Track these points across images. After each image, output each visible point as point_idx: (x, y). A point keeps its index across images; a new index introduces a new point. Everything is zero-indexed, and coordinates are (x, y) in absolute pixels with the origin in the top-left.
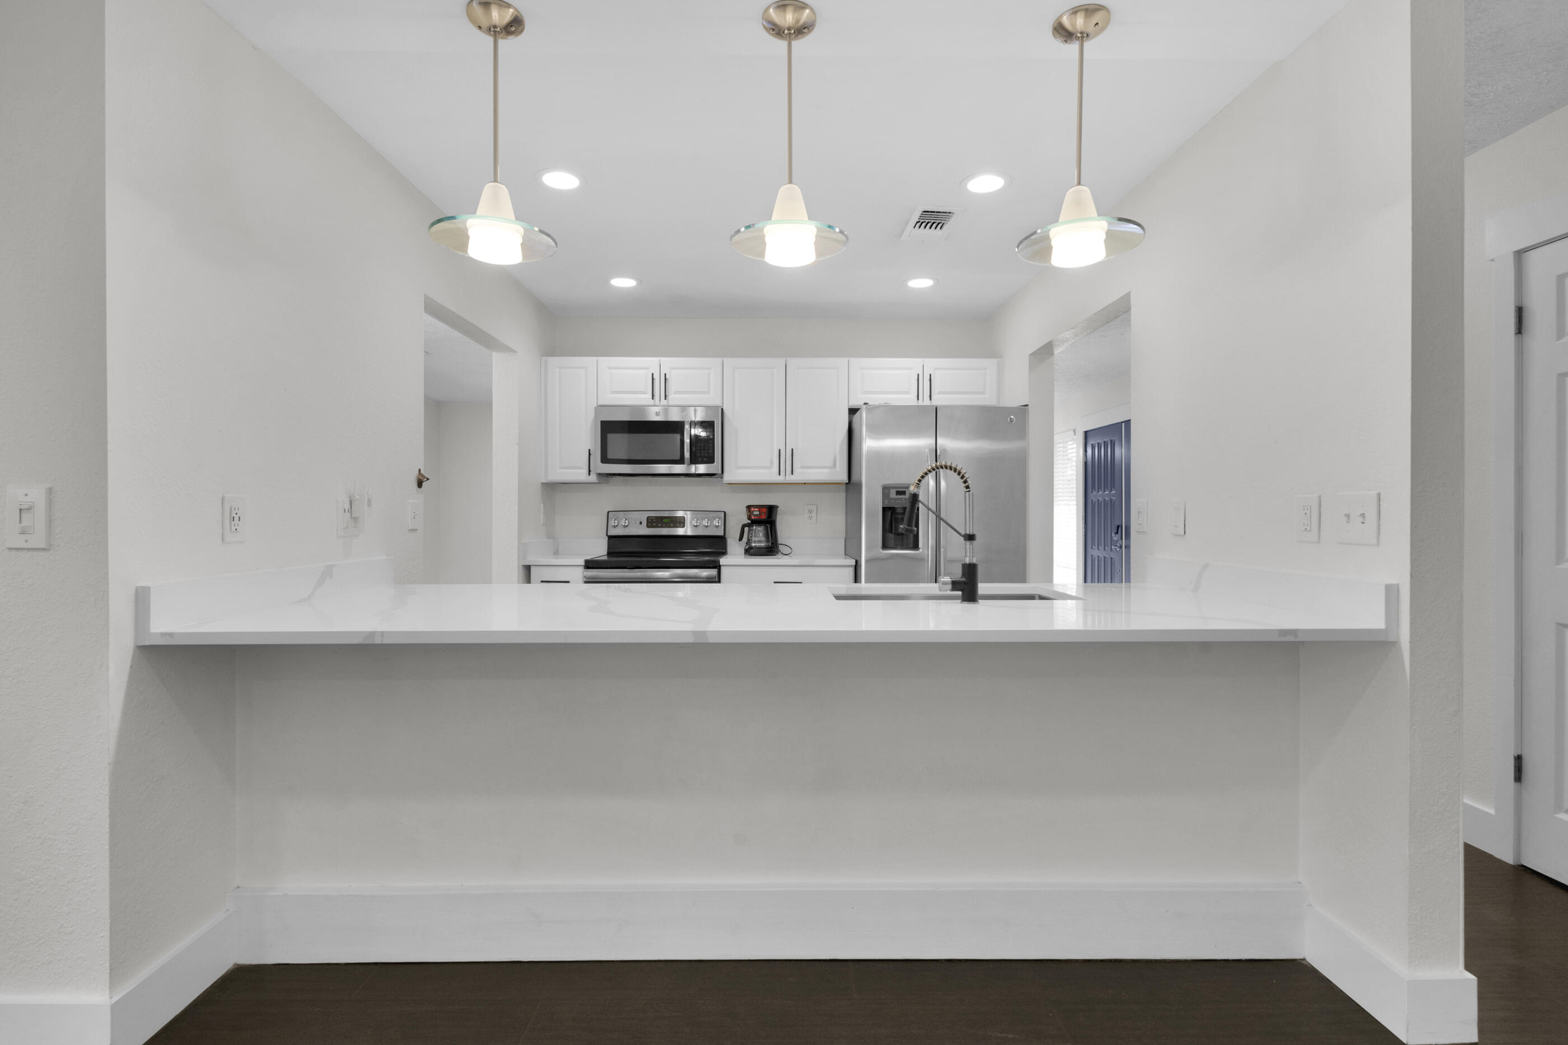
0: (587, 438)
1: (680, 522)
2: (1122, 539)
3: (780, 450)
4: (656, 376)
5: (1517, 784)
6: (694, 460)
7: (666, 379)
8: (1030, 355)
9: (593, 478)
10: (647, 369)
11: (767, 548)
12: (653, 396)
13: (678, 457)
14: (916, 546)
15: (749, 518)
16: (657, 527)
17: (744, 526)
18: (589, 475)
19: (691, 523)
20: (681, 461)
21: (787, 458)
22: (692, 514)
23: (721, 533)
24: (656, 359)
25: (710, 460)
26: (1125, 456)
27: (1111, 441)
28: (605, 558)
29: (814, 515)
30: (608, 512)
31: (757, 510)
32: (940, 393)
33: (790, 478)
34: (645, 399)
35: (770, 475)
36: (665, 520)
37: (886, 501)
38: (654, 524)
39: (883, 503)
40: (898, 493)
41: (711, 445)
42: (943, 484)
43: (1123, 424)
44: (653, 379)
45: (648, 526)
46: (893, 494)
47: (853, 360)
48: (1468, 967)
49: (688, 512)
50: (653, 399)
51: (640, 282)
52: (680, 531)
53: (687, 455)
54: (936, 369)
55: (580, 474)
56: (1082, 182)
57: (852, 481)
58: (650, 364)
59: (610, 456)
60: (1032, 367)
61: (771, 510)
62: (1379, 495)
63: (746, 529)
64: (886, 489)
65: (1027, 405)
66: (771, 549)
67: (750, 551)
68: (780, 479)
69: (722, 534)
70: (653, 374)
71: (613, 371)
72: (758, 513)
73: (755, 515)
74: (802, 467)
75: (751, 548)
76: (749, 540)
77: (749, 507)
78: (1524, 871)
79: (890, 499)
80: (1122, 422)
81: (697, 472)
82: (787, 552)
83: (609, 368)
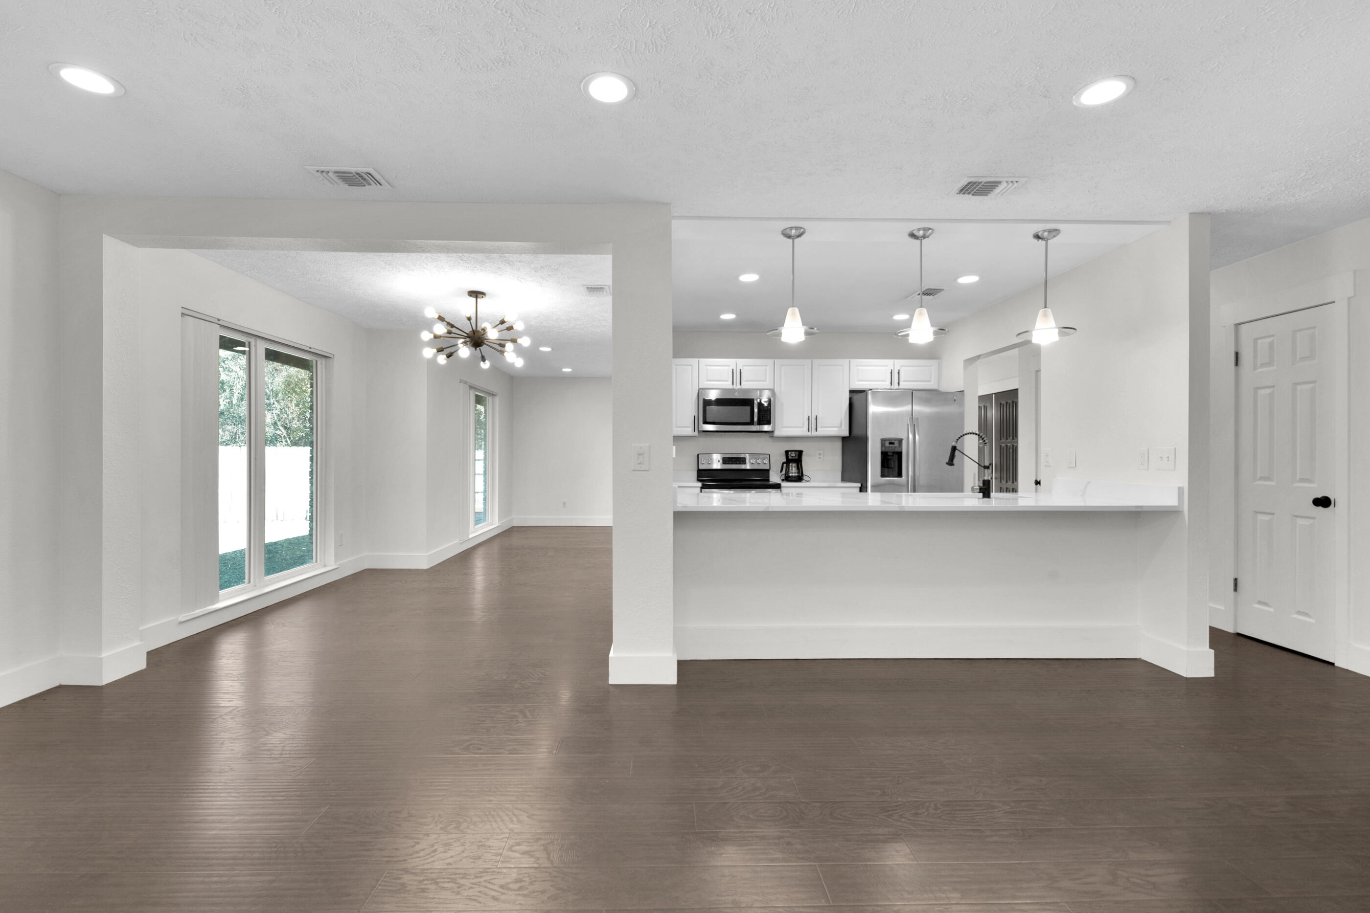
0: (694, 409)
1: (742, 461)
2: (992, 473)
3: (809, 417)
4: (734, 371)
5: (1236, 592)
6: (760, 423)
7: (740, 373)
8: (964, 360)
9: (696, 433)
11: (798, 477)
12: (733, 383)
13: (748, 420)
14: (900, 475)
15: (786, 459)
16: (730, 464)
17: (783, 463)
18: (693, 431)
19: (750, 462)
20: (751, 423)
21: (813, 422)
22: (749, 456)
23: (767, 468)
24: (737, 360)
25: (769, 423)
26: (995, 419)
27: (984, 406)
29: (821, 456)
30: (698, 455)
31: (791, 453)
32: (904, 381)
33: (814, 434)
34: (729, 384)
35: (802, 431)
36: (733, 460)
37: (883, 448)
39: (882, 449)
40: (890, 443)
41: (768, 413)
42: (917, 437)
43: (994, 395)
45: (723, 464)
46: (887, 444)
47: (852, 360)
48: (1211, 647)
49: (747, 455)
50: (733, 385)
52: (743, 467)
53: (756, 419)
54: (902, 366)
55: (688, 431)
56: (1047, 306)
57: (852, 436)
58: (733, 363)
59: (708, 420)
60: (965, 367)
61: (800, 453)
62: (1175, 448)
63: (785, 465)
64: (883, 441)
65: (963, 391)
66: (799, 478)
67: (788, 479)
68: (809, 434)
70: (732, 369)
71: (709, 367)
72: (794, 455)
73: (790, 457)
74: (822, 427)
75: (789, 477)
76: (786, 471)
77: (787, 452)
78: (1239, 635)
79: (885, 447)
80: (993, 394)
81: (760, 430)
82: (808, 479)
83: (706, 366)
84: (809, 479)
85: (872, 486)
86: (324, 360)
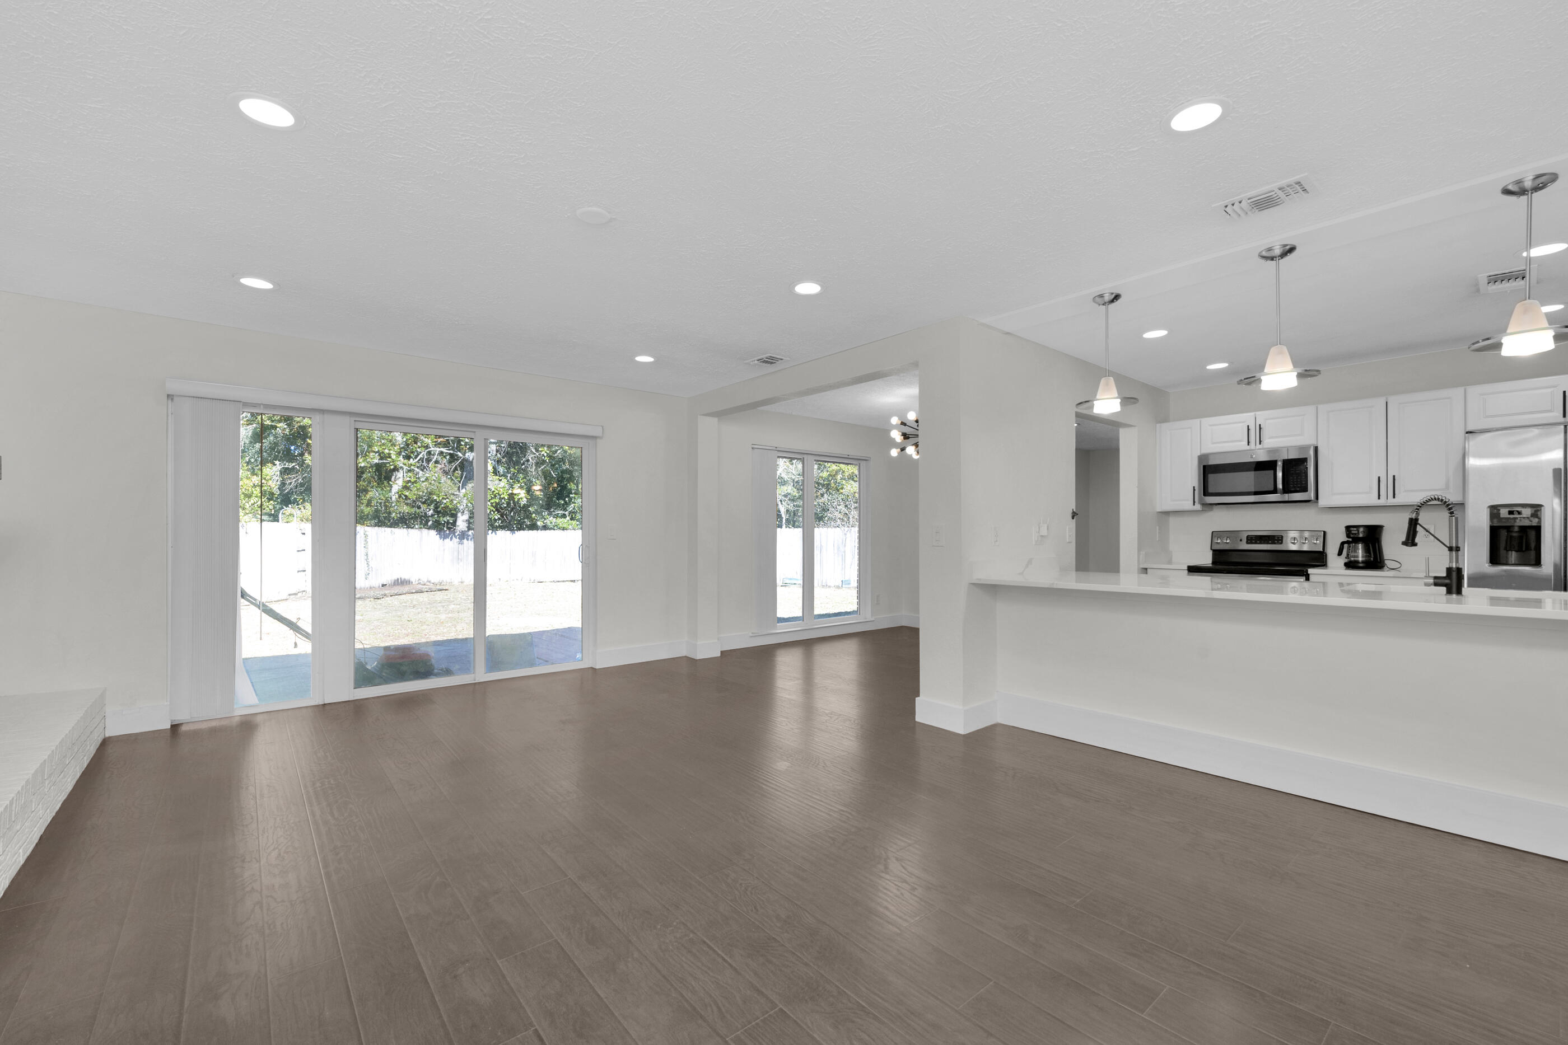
0: (1192, 478)
1: (1279, 540)
3: (1379, 478)
4: (1252, 428)
6: (1286, 490)
7: (1260, 428)
9: (1198, 507)
10: (1243, 422)
11: (1371, 562)
12: (1248, 442)
13: (1272, 488)
14: (1533, 561)
15: (1348, 536)
16: (1256, 543)
17: (1343, 544)
18: (1194, 505)
19: (1291, 541)
20: (1275, 491)
21: (1387, 484)
22: (1292, 533)
24: (1252, 414)
25: (1305, 490)
28: (1211, 565)
30: (1213, 532)
31: (1355, 529)
33: (1391, 501)
34: (1242, 445)
35: (1369, 499)
36: (1264, 538)
37: (1496, 520)
38: (1253, 541)
39: (1491, 522)
40: (1512, 512)
41: (1303, 477)
44: (1248, 429)
45: (1247, 543)
46: (1504, 513)
47: (1469, 389)
49: (1283, 532)
50: (1248, 445)
51: (1231, 363)
52: (1283, 547)
53: (1280, 486)
55: (1188, 505)
58: (1247, 418)
59: (1211, 490)
61: (1374, 529)
63: (1346, 546)
64: (1494, 511)
66: (1375, 563)
67: (1350, 565)
68: (1382, 502)
69: (1321, 550)
70: (1248, 426)
71: (1217, 425)
73: (1353, 534)
74: (1405, 492)
75: (1352, 562)
76: (1348, 555)
77: (1347, 527)
79: (1500, 518)
81: (1290, 500)
82: (1396, 565)
83: (1210, 425)
84: (1398, 565)
85: (1469, 578)
86: (865, 462)
